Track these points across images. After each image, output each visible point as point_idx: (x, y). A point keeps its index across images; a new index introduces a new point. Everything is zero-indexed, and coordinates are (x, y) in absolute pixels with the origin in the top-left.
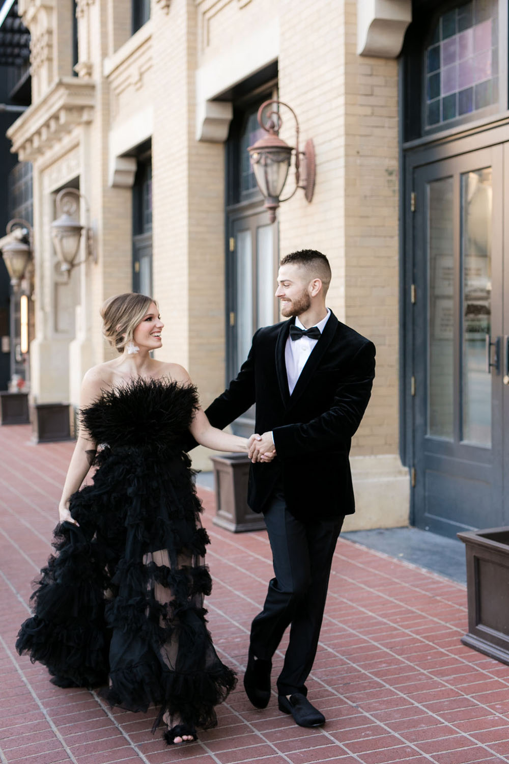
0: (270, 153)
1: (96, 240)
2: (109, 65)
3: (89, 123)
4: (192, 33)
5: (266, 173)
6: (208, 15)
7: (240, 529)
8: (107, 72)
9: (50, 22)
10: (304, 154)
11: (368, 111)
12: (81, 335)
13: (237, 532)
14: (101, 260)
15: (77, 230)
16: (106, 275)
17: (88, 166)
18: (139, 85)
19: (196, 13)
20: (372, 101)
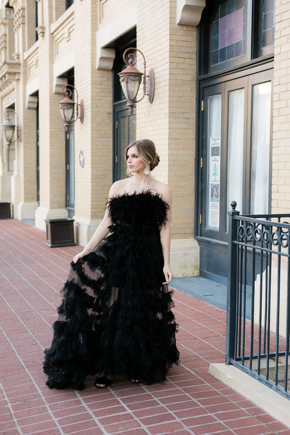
0: (65, 105)
1: (21, 132)
2: (26, 55)
3: (18, 80)
4: (51, 48)
5: (64, 113)
6: (58, 42)
7: (53, 246)
8: (25, 58)
9: (5, 30)
10: (80, 105)
11: (100, 90)
12: (15, 173)
13: (51, 247)
14: (23, 140)
15: (13, 127)
16: (25, 147)
17: (18, 99)
18: (36, 66)
19: (53, 40)
20: (102, 86)
